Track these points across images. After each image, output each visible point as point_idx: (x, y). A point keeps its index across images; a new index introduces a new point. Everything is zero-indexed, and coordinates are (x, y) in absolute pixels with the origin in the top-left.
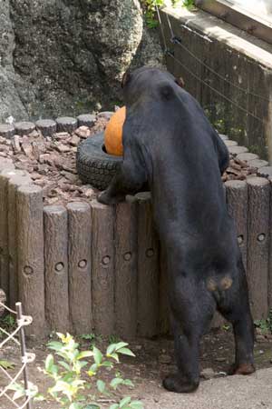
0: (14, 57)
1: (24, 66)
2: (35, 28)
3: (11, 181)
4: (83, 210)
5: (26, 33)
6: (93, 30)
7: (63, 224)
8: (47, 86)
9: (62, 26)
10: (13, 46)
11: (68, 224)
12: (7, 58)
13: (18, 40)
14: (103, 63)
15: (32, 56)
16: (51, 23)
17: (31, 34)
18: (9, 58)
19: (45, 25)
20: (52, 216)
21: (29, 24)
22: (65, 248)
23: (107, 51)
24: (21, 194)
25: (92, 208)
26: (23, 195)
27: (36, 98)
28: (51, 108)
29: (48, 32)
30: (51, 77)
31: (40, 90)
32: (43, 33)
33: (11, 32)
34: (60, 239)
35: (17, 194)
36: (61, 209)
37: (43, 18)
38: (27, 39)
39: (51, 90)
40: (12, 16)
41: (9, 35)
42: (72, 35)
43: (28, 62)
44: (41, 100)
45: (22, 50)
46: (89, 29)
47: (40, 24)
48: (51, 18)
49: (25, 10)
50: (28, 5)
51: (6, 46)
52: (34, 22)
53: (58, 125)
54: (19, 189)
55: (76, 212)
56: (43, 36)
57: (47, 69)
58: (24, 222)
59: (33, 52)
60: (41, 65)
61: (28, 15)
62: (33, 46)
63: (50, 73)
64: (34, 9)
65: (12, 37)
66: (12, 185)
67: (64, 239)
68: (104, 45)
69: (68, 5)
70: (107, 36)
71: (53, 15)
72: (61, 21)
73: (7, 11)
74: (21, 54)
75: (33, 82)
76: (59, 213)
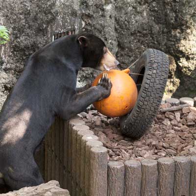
0: (117, 57)
2: (132, 38)
3: (88, 143)
4: (135, 166)
5: (126, 41)
6: (174, 41)
7: (121, 175)
9: (153, 38)
10: (116, 49)
11: (125, 175)
13: (120, 45)
14: (180, 64)
15: (130, 57)
16: (145, 35)
17: (130, 42)
19: (140, 36)
20: (114, 169)
21: (128, 35)
22: (122, 191)
23: (184, 56)
24: (92, 152)
25: (142, 165)
26: (94, 153)
29: (142, 41)
32: (139, 41)
33: (115, 40)
34: (118, 185)
35: (91, 153)
36: (120, 165)
37: (139, 32)
38: (126, 45)
40: (116, 30)
41: (113, 42)
42: (159, 44)
43: (127, 61)
45: (122, 53)
46: (171, 41)
47: (136, 35)
48: (145, 32)
49: (126, 26)
50: (128, 22)
52: (132, 34)
54: (92, 149)
55: (130, 167)
56: (139, 44)
58: (94, 171)
59: (130, 54)
61: (128, 29)
62: (131, 50)
64: (132, 25)
65: (115, 43)
66: (88, 146)
67: (122, 185)
68: (181, 52)
69: (158, 24)
70: (184, 46)
71: (146, 30)
72: (152, 34)
73: (113, 26)
74: (122, 55)
76: (118, 167)
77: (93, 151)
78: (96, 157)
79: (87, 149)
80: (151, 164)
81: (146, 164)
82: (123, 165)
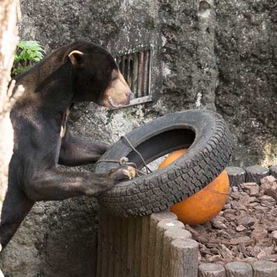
0: (217, 94)
1: (227, 105)
2: (243, 65)
4: (243, 271)
5: (231, 70)
8: (253, 129)
10: (216, 83)
12: (207, 96)
13: (222, 77)
15: (238, 95)
16: (262, 61)
17: (238, 72)
18: (211, 96)
19: (255, 62)
20: (207, 276)
21: (236, 60)
24: (173, 248)
25: (253, 270)
27: (239, 141)
28: (256, 154)
29: (258, 71)
30: (258, 120)
31: (245, 133)
32: (253, 71)
33: (214, 68)
36: (219, 269)
37: (253, 55)
38: (232, 77)
39: (258, 134)
40: (216, 51)
41: (212, 71)
43: (233, 103)
44: (246, 144)
45: (226, 88)
47: (249, 61)
48: (263, 56)
49: (233, 45)
50: (237, 39)
51: (207, 83)
52: (242, 59)
53: (246, 174)
55: (235, 274)
56: (253, 75)
57: (254, 111)
59: (239, 91)
60: (248, 106)
61: (235, 51)
62: (240, 85)
63: (257, 115)
64: (243, 44)
65: (215, 73)
66: (167, 238)
71: (265, 52)
72: (274, 59)
73: (212, 45)
74: (225, 93)
75: (236, 123)
76: (215, 273)
77: (175, 245)
78: (180, 255)
79: (165, 243)
80: (269, 269)
81: (259, 269)
82: (223, 270)
